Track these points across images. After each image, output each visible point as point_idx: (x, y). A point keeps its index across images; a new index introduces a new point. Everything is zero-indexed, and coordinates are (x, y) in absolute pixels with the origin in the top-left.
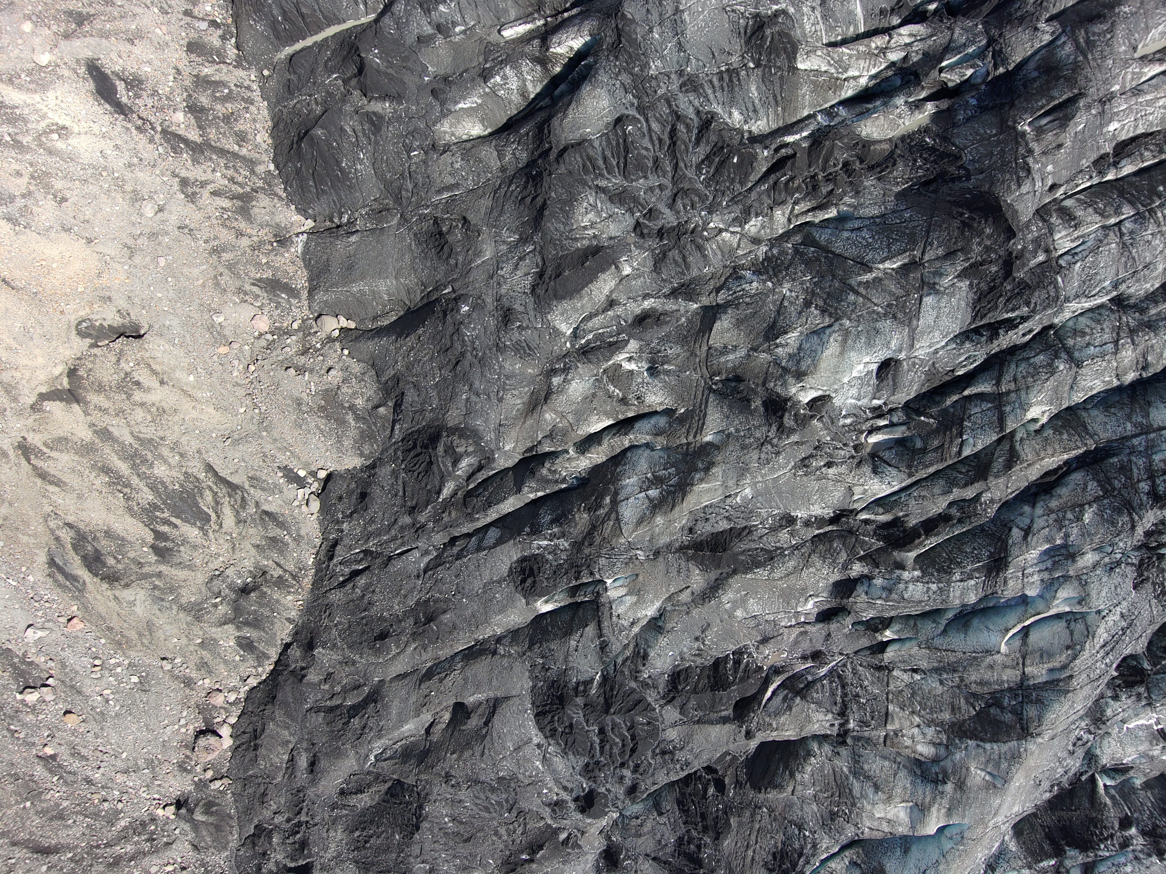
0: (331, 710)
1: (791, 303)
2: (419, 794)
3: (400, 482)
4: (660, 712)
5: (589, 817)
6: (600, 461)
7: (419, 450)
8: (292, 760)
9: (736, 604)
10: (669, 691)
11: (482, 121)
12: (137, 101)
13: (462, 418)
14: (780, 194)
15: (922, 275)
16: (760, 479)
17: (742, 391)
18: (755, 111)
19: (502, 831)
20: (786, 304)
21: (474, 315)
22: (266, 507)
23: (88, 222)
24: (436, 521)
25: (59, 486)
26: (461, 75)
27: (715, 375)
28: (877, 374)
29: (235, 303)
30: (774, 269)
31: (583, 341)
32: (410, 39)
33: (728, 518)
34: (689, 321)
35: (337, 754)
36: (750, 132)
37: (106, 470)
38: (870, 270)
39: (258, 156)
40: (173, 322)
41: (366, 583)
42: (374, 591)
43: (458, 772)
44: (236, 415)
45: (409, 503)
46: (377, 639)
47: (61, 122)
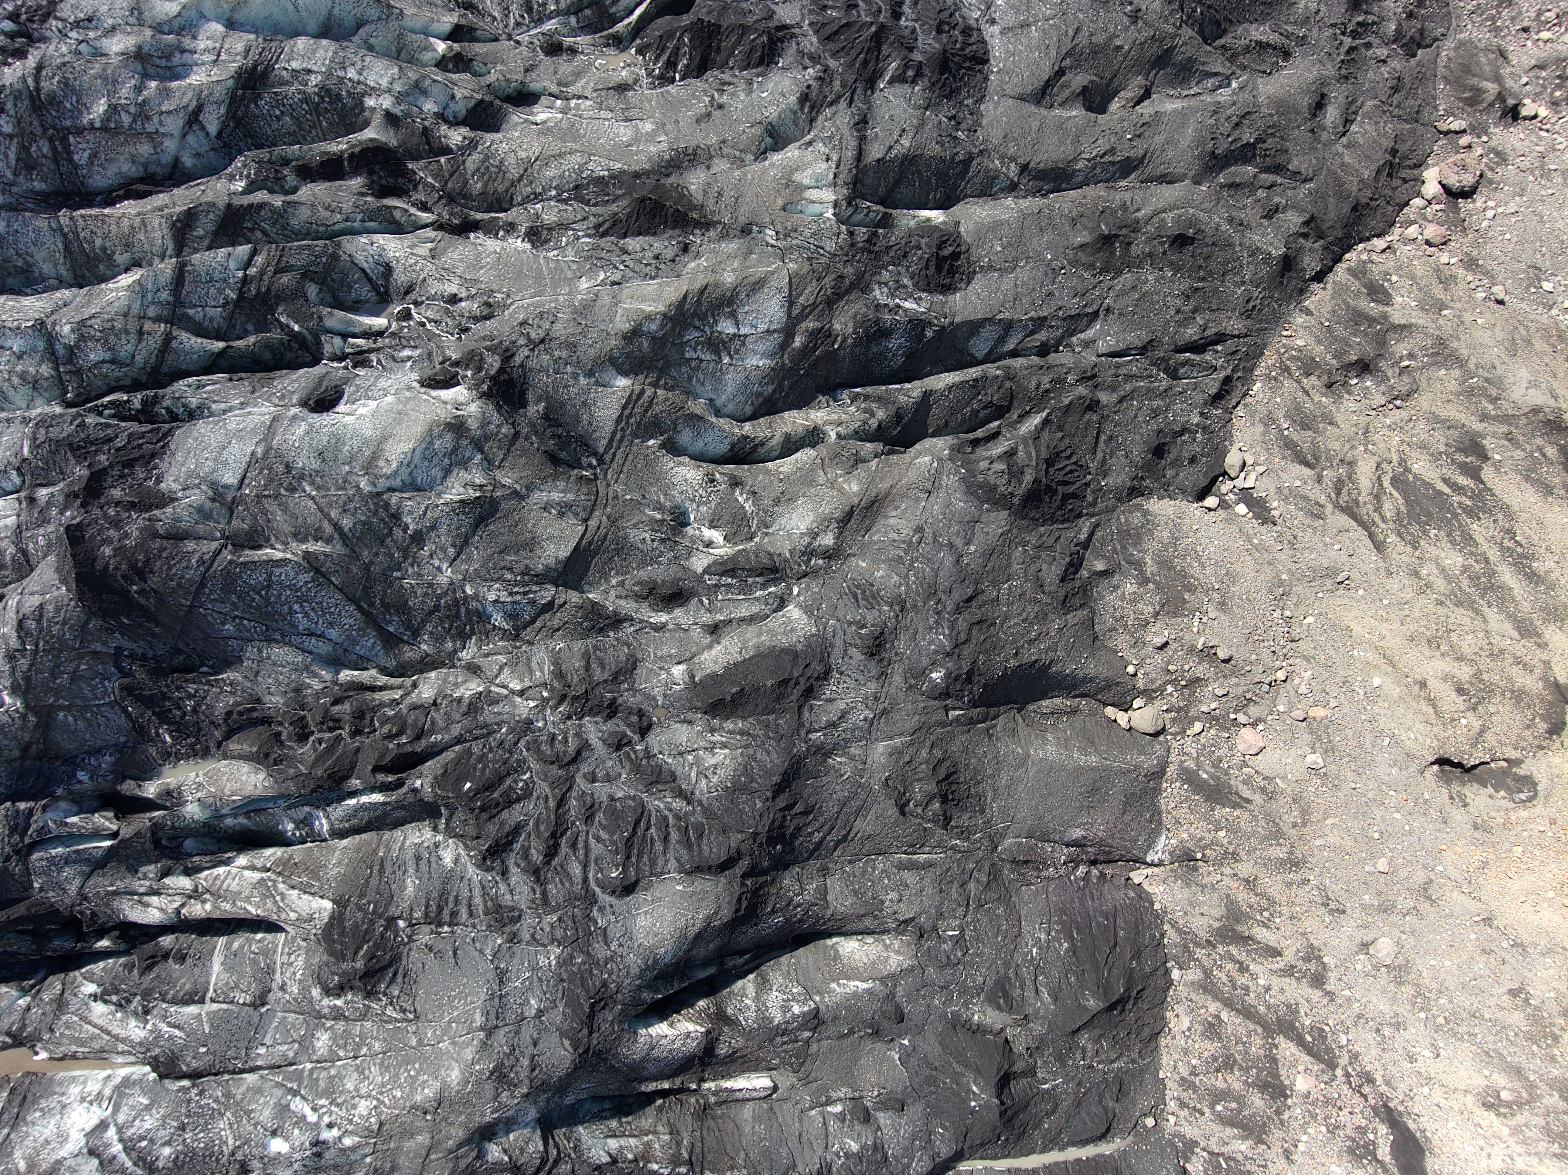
0: (1277, 168)
1: (443, 549)
3: (1100, 455)
4: (803, 19)
6: (795, 412)
7: (1060, 489)
8: (1346, 121)
9: (651, 138)
10: (781, 41)
11: (837, 957)
12: (1364, 1123)
13: (984, 518)
14: (416, 722)
15: (229, 522)
16: (561, 298)
17: (553, 436)
18: (418, 858)
20: (451, 550)
21: (925, 661)
22: (1307, 472)
23: (1484, 951)
24: (1062, 380)
26: (851, 1032)
27: (588, 479)
28: (341, 397)
29: (1284, 778)
30: (458, 615)
31: (772, 589)
32: (915, 1110)
33: (625, 252)
34: (606, 575)
35: (1282, 105)
36: (435, 829)
37: (1534, 577)
38: (307, 555)
39: (1193, 996)
40: (1385, 770)
41: (1185, 327)
42: (1178, 312)
43: (1118, 17)
44: (1320, 614)
45: (1095, 417)
46: (1190, 241)
47: (1491, 1115)
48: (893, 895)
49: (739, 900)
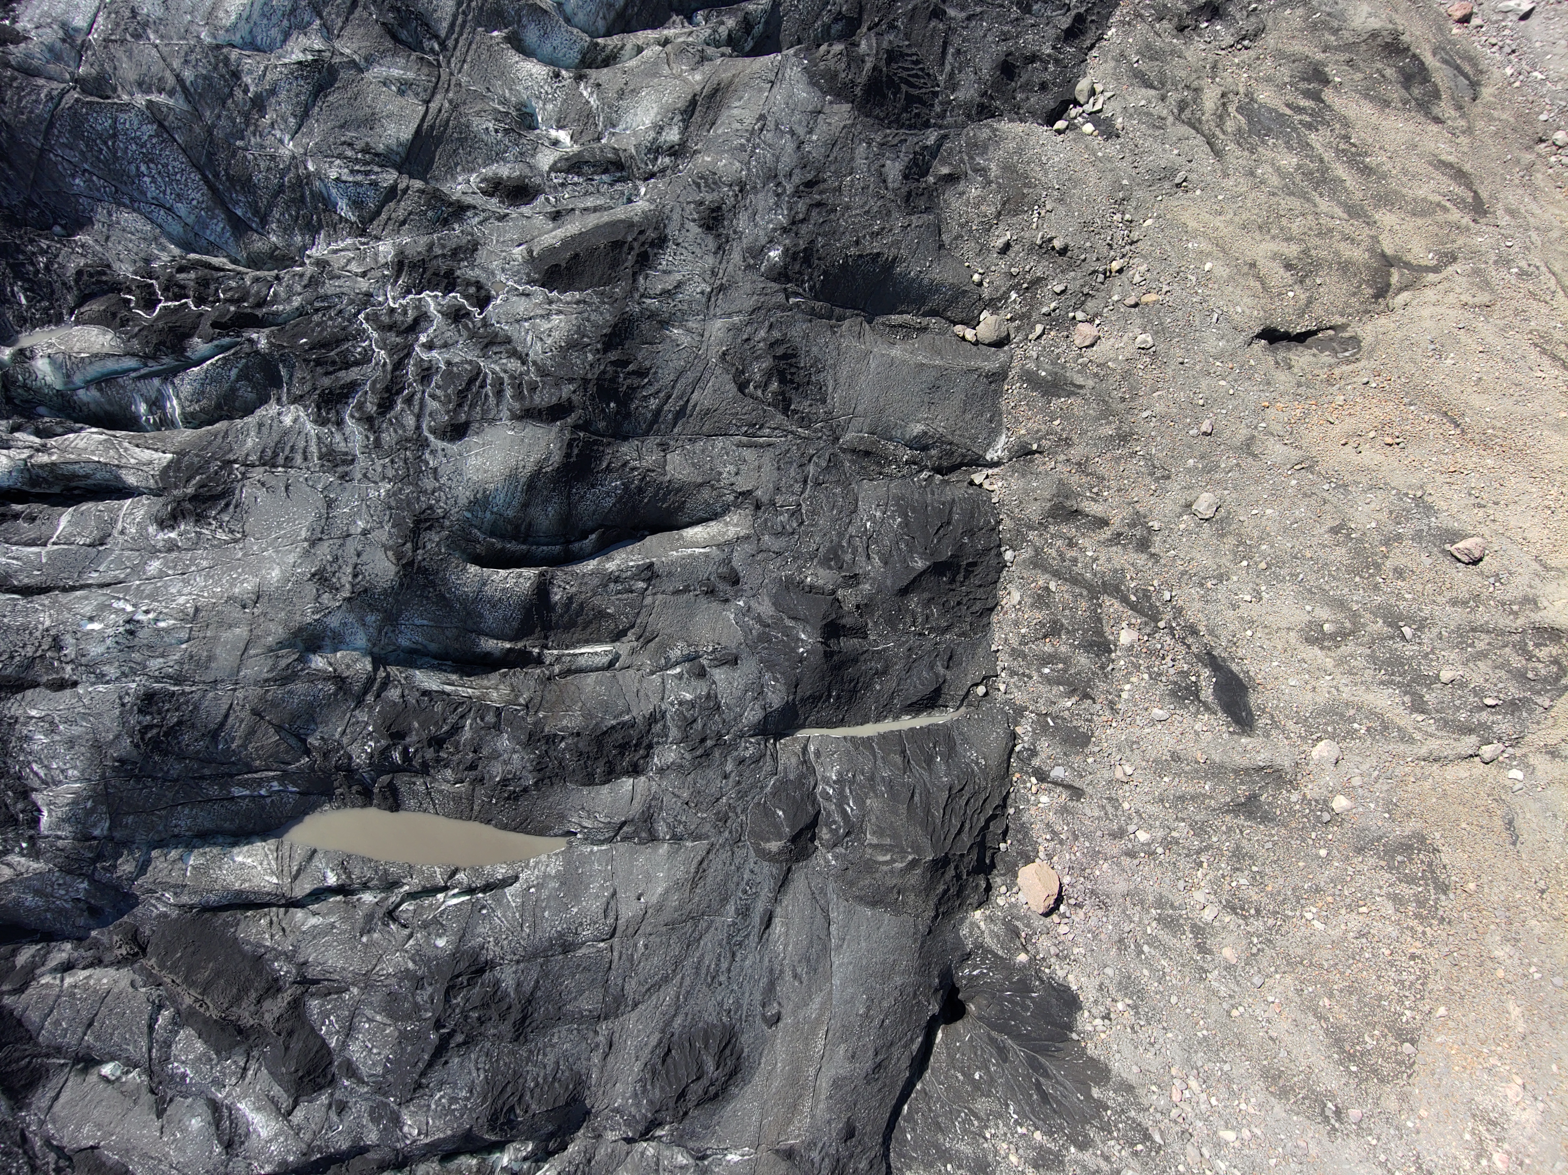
1: (284, 119)
3: (948, 68)
6: (648, 31)
11: (680, 538)
12: (1186, 667)
13: (827, 109)
14: (258, 292)
15: (78, 66)
17: (392, 9)
20: (292, 121)
21: (763, 240)
22: (1152, 93)
23: (1305, 495)
25: (1440, 161)
26: (687, 589)
27: (430, 63)
29: (1115, 360)
30: (303, 200)
31: (619, 187)
32: (748, 665)
34: (451, 172)
36: (279, 402)
37: (1366, 171)
38: (151, 106)
39: (1025, 573)
40: (1213, 343)
44: (1159, 217)
45: (941, 26)
47: (1316, 650)
48: (731, 468)
49: (570, 445)
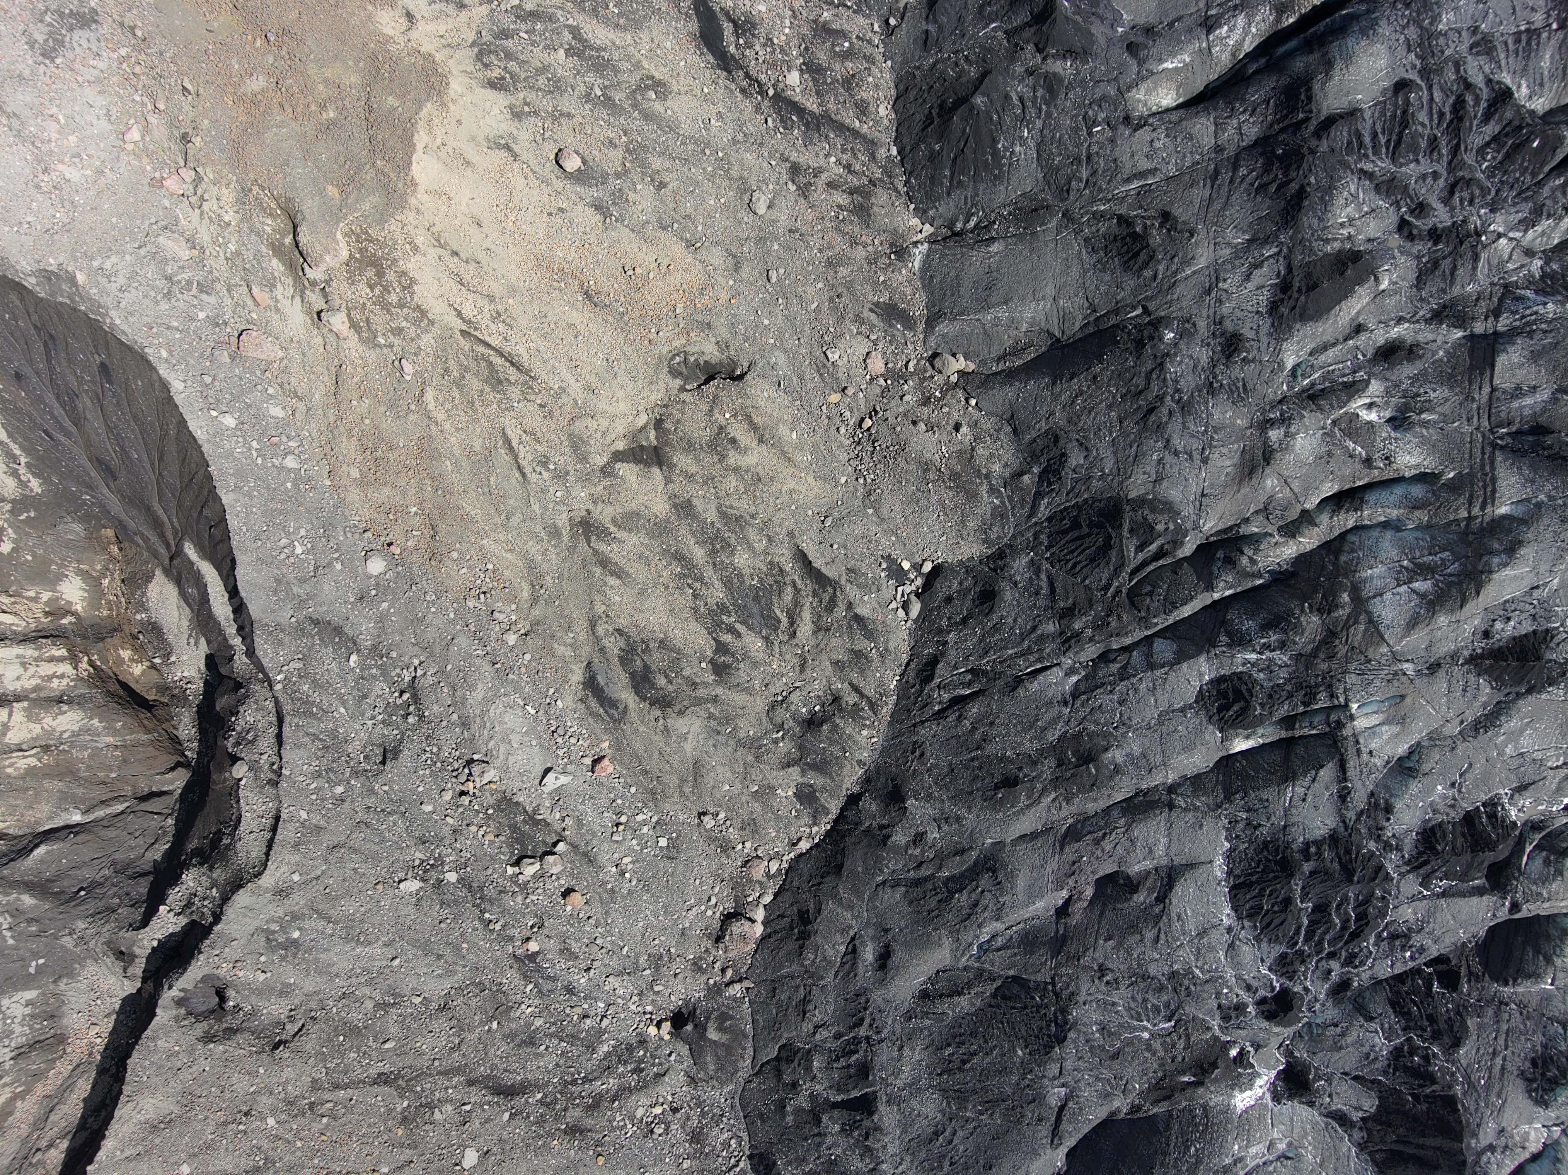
0: (917, 883)
2: (1057, 995)
3: (1043, 576)
4: (1398, 882)
5: (1278, 1024)
6: (1309, 548)
7: (1085, 530)
8: (853, 951)
9: (1511, 736)
10: (1420, 854)
11: (1178, 88)
12: (747, 51)
13: (1150, 486)
17: (1550, 447)
19: (1157, 1045)
21: (1182, 345)
22: (859, 611)
24: (1096, 628)
25: (620, 578)
26: (1171, 25)
27: (1501, 426)
29: (851, 335)
31: (1305, 383)
33: (1534, 617)
34: (1450, 356)
35: (924, 943)
37: (679, 557)
39: (879, 135)
41: (978, 713)
42: (992, 723)
43: (1117, 963)
44: (836, 486)
45: (1061, 604)
46: (997, 787)
47: (658, 75)
48: (1158, 144)
